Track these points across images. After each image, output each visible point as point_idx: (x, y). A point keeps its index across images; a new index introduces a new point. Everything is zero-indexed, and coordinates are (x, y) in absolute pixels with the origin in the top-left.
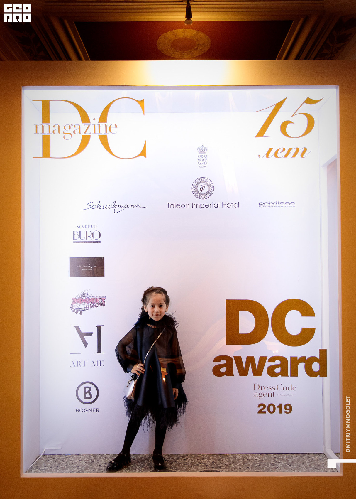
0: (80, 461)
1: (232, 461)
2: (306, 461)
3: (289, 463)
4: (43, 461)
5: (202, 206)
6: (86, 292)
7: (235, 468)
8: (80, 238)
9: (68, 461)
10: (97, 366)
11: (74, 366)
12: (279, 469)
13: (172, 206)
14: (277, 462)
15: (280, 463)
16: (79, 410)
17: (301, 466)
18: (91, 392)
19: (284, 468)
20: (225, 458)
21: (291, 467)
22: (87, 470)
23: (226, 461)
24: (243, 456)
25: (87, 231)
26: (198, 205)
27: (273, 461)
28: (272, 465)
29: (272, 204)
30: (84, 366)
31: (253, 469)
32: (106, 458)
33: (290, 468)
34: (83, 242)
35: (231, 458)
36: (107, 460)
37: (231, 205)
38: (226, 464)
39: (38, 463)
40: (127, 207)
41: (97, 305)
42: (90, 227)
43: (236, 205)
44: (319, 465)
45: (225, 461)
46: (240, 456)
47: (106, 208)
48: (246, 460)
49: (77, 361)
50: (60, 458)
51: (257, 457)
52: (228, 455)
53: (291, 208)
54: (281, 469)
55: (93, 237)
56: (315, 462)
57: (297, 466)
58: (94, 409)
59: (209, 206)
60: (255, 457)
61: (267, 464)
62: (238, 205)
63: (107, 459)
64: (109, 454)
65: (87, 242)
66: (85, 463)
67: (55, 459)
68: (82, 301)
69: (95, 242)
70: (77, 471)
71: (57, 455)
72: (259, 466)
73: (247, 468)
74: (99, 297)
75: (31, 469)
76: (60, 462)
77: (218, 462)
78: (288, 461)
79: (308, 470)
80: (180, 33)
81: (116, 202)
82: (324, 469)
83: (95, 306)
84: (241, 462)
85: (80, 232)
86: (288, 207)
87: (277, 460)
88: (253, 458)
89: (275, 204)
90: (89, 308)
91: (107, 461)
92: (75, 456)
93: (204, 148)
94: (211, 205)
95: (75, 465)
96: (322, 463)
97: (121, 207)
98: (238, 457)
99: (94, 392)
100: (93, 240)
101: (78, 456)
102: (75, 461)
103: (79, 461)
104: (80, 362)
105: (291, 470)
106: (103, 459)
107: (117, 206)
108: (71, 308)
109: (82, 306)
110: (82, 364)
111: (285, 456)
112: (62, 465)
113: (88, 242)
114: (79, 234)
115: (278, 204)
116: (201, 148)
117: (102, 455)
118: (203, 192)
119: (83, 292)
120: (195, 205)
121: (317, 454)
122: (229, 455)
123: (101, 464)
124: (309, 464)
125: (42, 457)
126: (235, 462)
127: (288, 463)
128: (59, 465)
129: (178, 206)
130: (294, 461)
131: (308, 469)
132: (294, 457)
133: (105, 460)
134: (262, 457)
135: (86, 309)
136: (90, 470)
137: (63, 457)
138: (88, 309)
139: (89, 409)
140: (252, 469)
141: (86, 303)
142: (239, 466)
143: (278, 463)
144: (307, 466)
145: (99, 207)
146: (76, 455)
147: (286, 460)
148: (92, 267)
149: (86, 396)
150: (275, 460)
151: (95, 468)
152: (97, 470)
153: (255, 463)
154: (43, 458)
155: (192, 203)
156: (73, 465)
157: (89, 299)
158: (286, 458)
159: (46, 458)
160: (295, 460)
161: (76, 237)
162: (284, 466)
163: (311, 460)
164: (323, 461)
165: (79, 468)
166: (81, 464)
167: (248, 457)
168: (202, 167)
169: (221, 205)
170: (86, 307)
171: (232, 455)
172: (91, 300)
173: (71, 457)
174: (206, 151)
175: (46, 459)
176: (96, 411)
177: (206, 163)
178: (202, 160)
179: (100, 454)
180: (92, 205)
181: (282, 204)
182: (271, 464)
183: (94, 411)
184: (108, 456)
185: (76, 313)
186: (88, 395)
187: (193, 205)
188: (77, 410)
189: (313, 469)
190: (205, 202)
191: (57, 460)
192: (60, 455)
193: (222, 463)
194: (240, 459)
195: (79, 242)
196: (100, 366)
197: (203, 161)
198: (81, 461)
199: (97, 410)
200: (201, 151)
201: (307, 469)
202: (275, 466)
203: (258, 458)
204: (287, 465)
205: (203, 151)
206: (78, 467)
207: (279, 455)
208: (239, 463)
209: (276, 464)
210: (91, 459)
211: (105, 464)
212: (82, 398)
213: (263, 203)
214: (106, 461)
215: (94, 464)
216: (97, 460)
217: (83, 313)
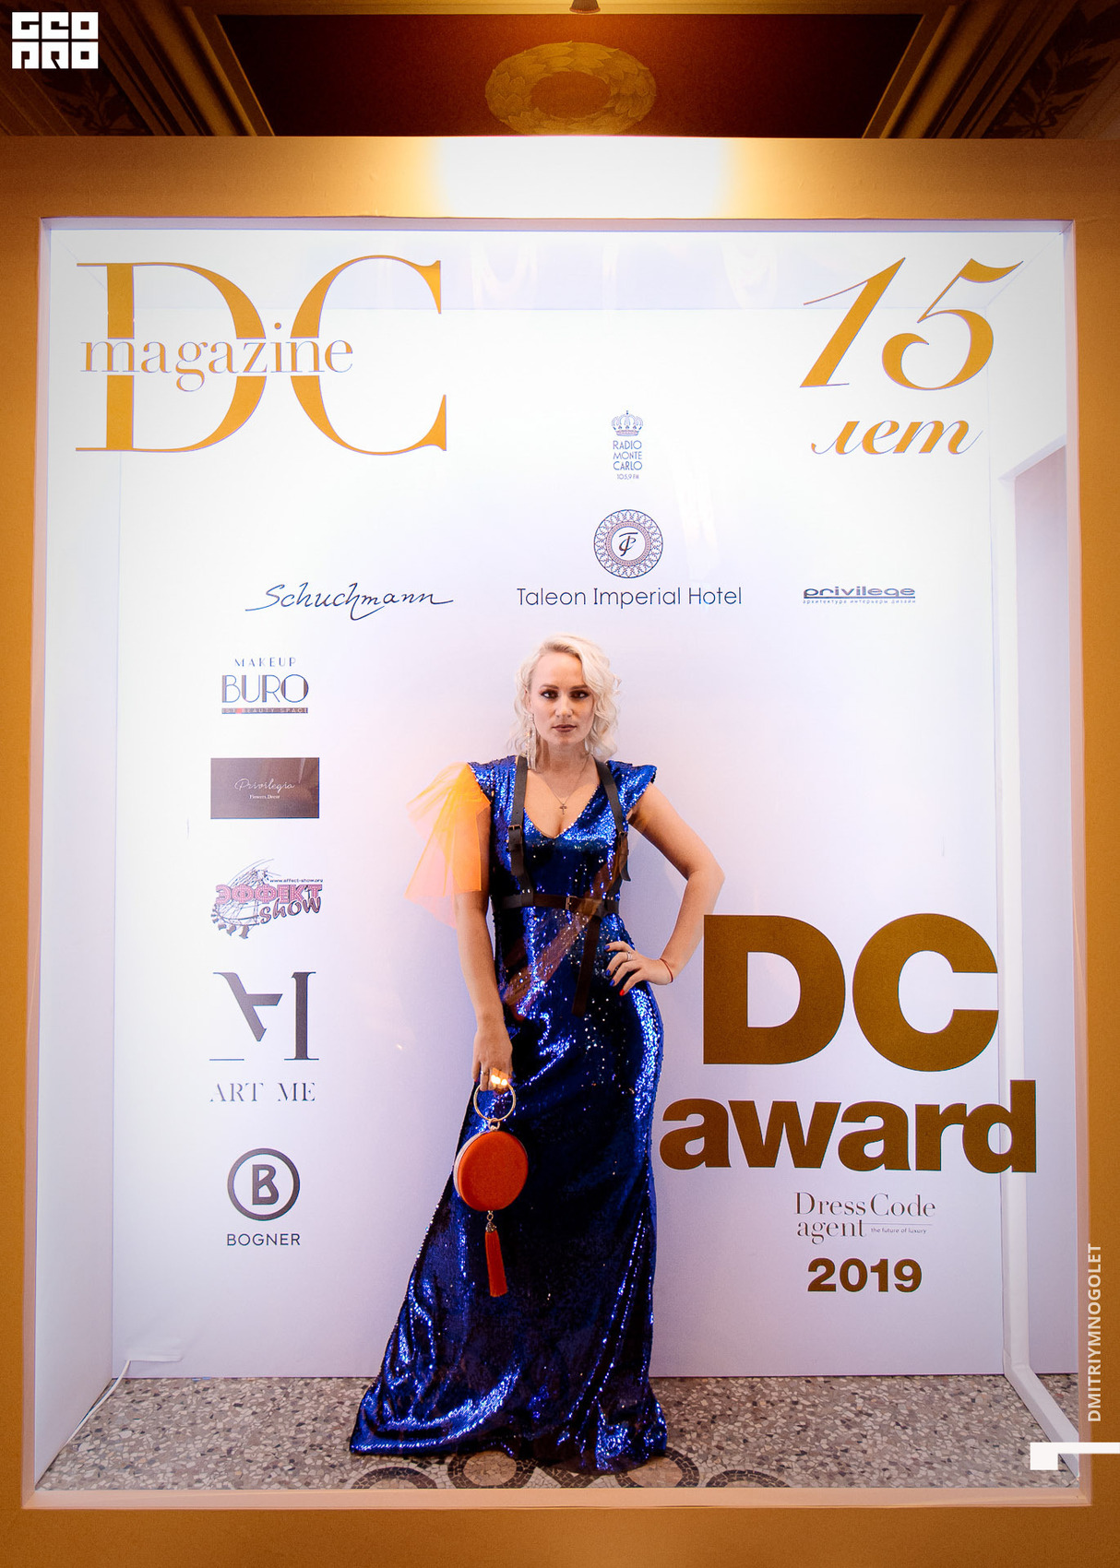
0: (238, 1409)
1: (720, 1407)
2: (954, 1410)
3: (900, 1417)
4: (120, 1406)
5: (627, 598)
6: (262, 867)
7: (730, 1438)
8: (245, 698)
9: (197, 1408)
10: (295, 1099)
11: (224, 1100)
12: (871, 1442)
13: (532, 599)
14: (861, 1412)
15: (870, 1415)
16: (237, 1239)
17: (937, 1429)
18: (274, 1181)
19: (885, 1439)
20: (695, 1396)
21: (906, 1433)
22: (257, 1444)
23: (701, 1407)
24: (752, 1387)
25: (265, 677)
26: (613, 596)
27: (851, 1411)
28: (847, 1423)
29: (845, 595)
30: (254, 1100)
31: (788, 1443)
32: (322, 1395)
33: (905, 1437)
34: (252, 711)
35: (715, 1395)
36: (322, 1403)
37: (717, 595)
38: (699, 1423)
39: (102, 1414)
40: (392, 600)
41: (295, 909)
42: (276, 662)
43: (732, 597)
44: (995, 1427)
45: (695, 1409)
46: (742, 1385)
47: (324, 602)
48: (763, 1404)
49: (232, 1085)
50: (176, 1393)
51: (796, 1393)
52: (704, 1380)
53: (902, 606)
54: (875, 1444)
55: (284, 694)
56: (982, 1412)
57: (928, 1430)
58: (283, 1237)
59: (648, 599)
60: (791, 1389)
61: (829, 1422)
62: (738, 596)
63: (322, 1399)
64: (330, 1378)
65: (265, 711)
66: (254, 1413)
67: (159, 1399)
68: (247, 895)
69: (290, 711)
70: (224, 1449)
71: (168, 1379)
72: (805, 1428)
73: (768, 1439)
74: (301, 883)
75: (79, 1438)
76: (174, 1410)
77: (674, 1411)
78: (894, 1408)
79: (963, 1447)
80: (559, 56)
81: (356, 584)
82: (1014, 1444)
83: (290, 912)
84: (747, 1411)
85: (244, 678)
86: (893, 602)
87: (859, 1401)
88: (783, 1395)
89: (854, 594)
90: (269, 917)
91: (322, 1407)
92: (223, 1387)
93: (632, 421)
94: (655, 597)
95: (220, 1426)
96: (1004, 1415)
97: (371, 600)
98: (740, 1392)
99: (283, 1182)
100: (284, 704)
101: (233, 1386)
102: (221, 1405)
103: (236, 1405)
104: (241, 1086)
105: (909, 1449)
106: (311, 1399)
107: (361, 599)
108: (212, 916)
109: (248, 911)
110: (247, 1093)
111: (885, 1388)
112: (178, 1425)
113: (270, 711)
114: (239, 684)
115: (861, 595)
116: (623, 422)
117: (308, 1381)
118: (630, 556)
119: (251, 868)
120: (605, 596)
121: (986, 1378)
122: (708, 1383)
123: (301, 1421)
124: (962, 1420)
125: (117, 1388)
126: (729, 1412)
127: (896, 1418)
128: (170, 1422)
129: (550, 598)
130: (915, 1408)
131: (962, 1444)
132: (913, 1391)
133: (317, 1401)
134: (811, 1390)
135: (259, 920)
136: (265, 1445)
137: (185, 1390)
138: (265, 920)
139: (268, 1236)
140: (783, 1443)
141: (260, 903)
142: (742, 1431)
143: (864, 1418)
144: (957, 1429)
145: (303, 600)
146: (226, 1379)
147: (891, 1402)
148: (279, 788)
149: (260, 1196)
150: (854, 1405)
151: (281, 1438)
152: (288, 1445)
153: (791, 1417)
154: (122, 1393)
155: (596, 589)
156: (212, 1424)
157: (271, 890)
158: (890, 1394)
159: (133, 1392)
160: (916, 1403)
161: (233, 693)
162: (885, 1429)
163: (967, 1403)
164: (1006, 1407)
165: (232, 1435)
166: (238, 1419)
167: (767, 1392)
168: (625, 477)
169: (684, 596)
170: (262, 914)
171: (718, 1382)
172: (275, 893)
173: (210, 1391)
174: (637, 430)
175: (129, 1398)
176: (289, 1241)
177: (638, 466)
178: (625, 455)
179: (302, 1378)
180: (281, 593)
181: (874, 594)
182: (842, 1421)
183: (283, 1242)
184: (327, 1387)
185: (230, 932)
186: (265, 1192)
187: (599, 597)
188: (231, 1237)
189: (977, 1444)
190: (634, 586)
191: (164, 1400)
192: (177, 1382)
193: (688, 1417)
194: (743, 1399)
195: (238, 711)
196: (305, 1099)
197: (629, 460)
198: (240, 1405)
199: (293, 1240)
200: (624, 428)
201: (958, 1441)
202: (855, 1430)
203: (801, 1394)
204: (893, 1427)
205: (631, 428)
206: (229, 1430)
207: (866, 1383)
208: (743, 1419)
209: (858, 1420)
210: (274, 1400)
211: (315, 1419)
212: (246, 1201)
213: (817, 592)
214: (319, 1407)
215: (281, 1420)
216: (293, 1404)
217: (253, 931)
